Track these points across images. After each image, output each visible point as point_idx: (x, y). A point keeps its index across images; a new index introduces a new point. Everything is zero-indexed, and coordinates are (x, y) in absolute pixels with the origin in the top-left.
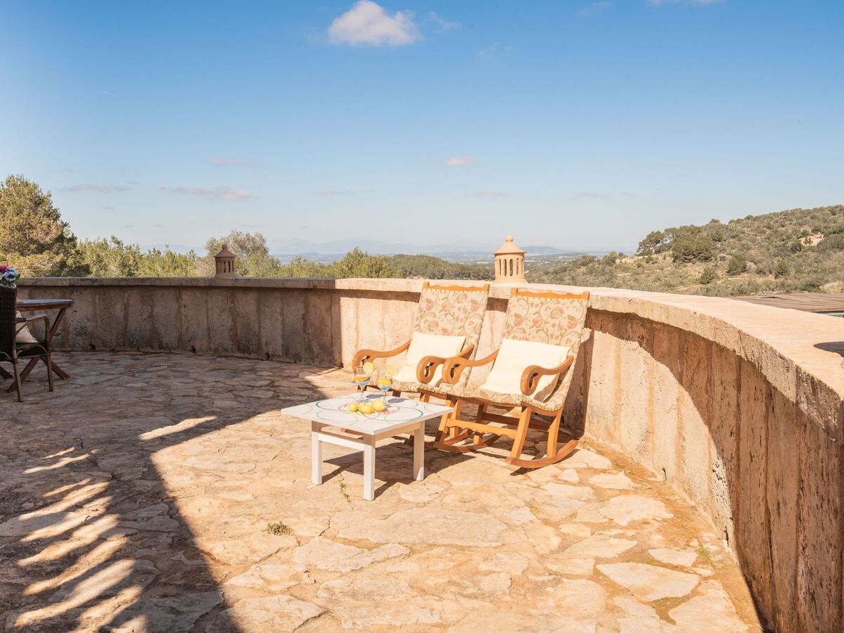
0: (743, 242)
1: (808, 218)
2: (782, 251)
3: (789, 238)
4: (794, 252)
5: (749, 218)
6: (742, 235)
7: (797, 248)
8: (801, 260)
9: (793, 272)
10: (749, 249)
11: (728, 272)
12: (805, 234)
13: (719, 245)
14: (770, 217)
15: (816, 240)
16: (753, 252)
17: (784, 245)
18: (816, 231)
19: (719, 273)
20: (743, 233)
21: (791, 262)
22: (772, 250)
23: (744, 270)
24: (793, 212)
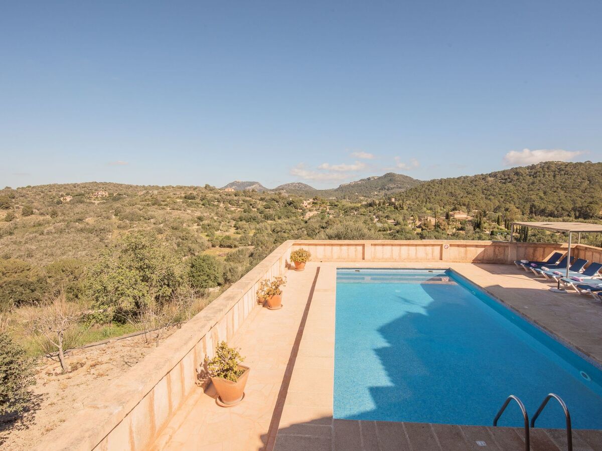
0: (28, 199)
1: (63, 188)
2: (51, 204)
3: (54, 197)
4: (59, 204)
5: (29, 187)
6: (27, 196)
7: (59, 202)
8: (62, 208)
9: (60, 214)
10: (33, 203)
11: (23, 215)
12: (62, 196)
13: (13, 200)
14: (42, 187)
15: (69, 199)
16: (35, 204)
17: (52, 201)
18: (68, 194)
19: (16, 215)
20: (28, 194)
21: (58, 209)
22: (46, 203)
23: (32, 213)
24: (54, 185)
